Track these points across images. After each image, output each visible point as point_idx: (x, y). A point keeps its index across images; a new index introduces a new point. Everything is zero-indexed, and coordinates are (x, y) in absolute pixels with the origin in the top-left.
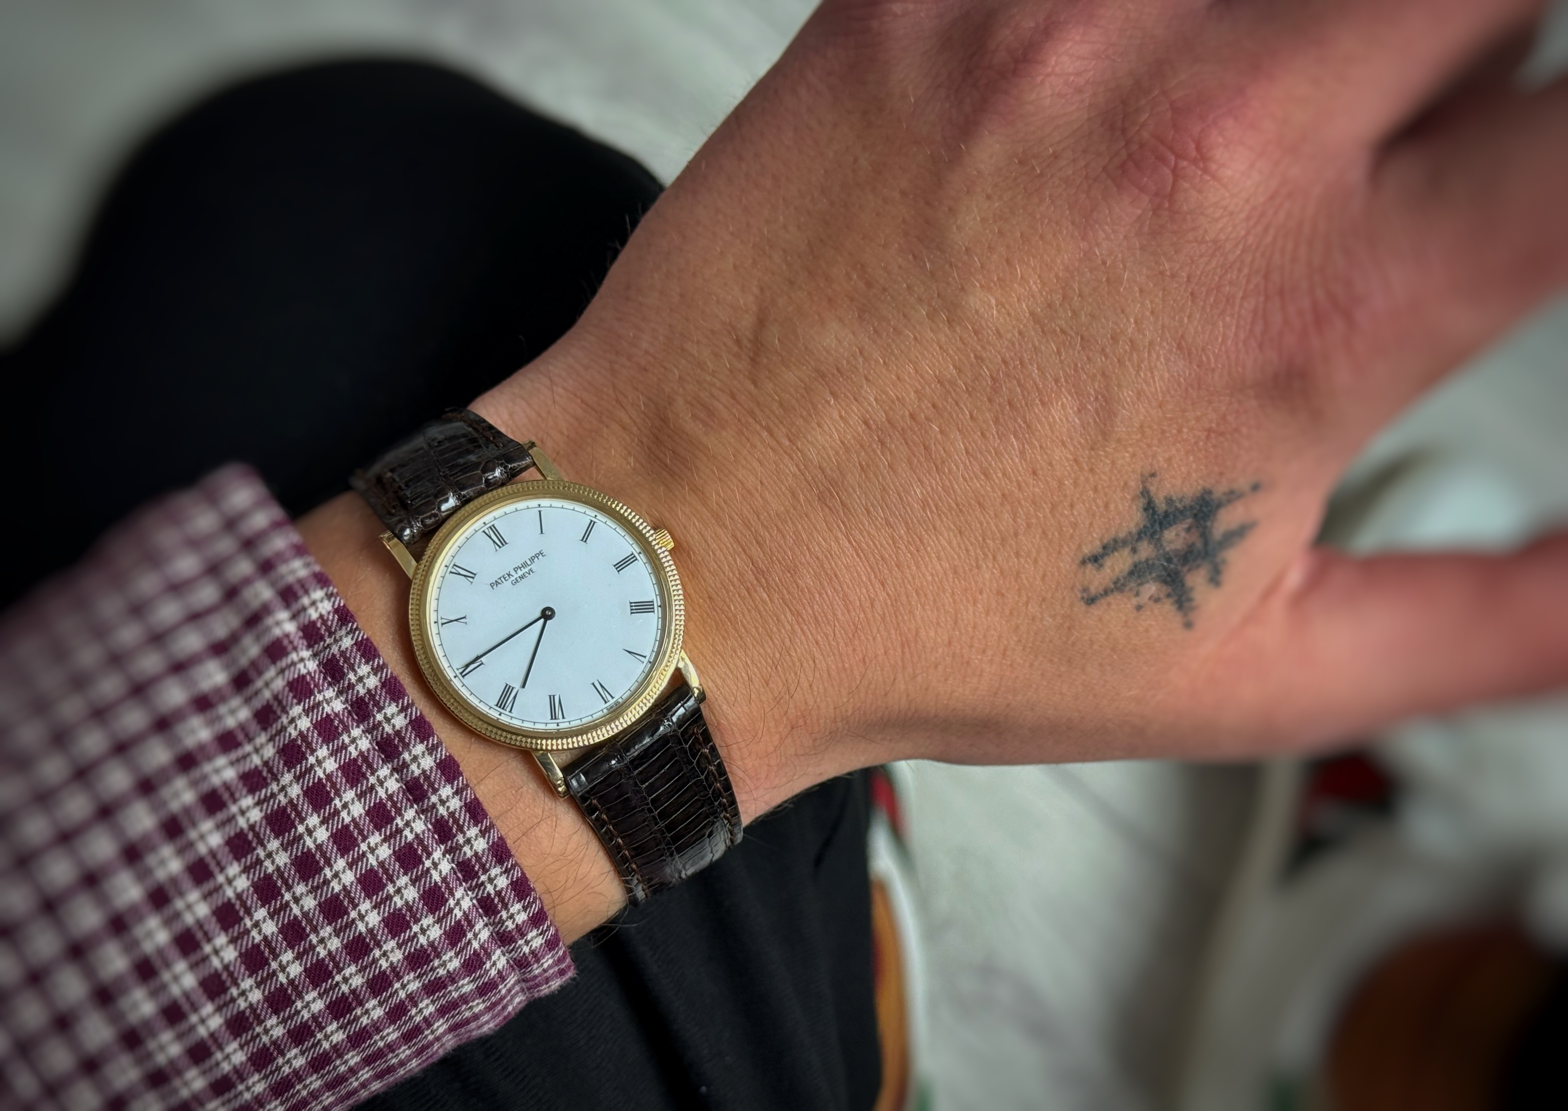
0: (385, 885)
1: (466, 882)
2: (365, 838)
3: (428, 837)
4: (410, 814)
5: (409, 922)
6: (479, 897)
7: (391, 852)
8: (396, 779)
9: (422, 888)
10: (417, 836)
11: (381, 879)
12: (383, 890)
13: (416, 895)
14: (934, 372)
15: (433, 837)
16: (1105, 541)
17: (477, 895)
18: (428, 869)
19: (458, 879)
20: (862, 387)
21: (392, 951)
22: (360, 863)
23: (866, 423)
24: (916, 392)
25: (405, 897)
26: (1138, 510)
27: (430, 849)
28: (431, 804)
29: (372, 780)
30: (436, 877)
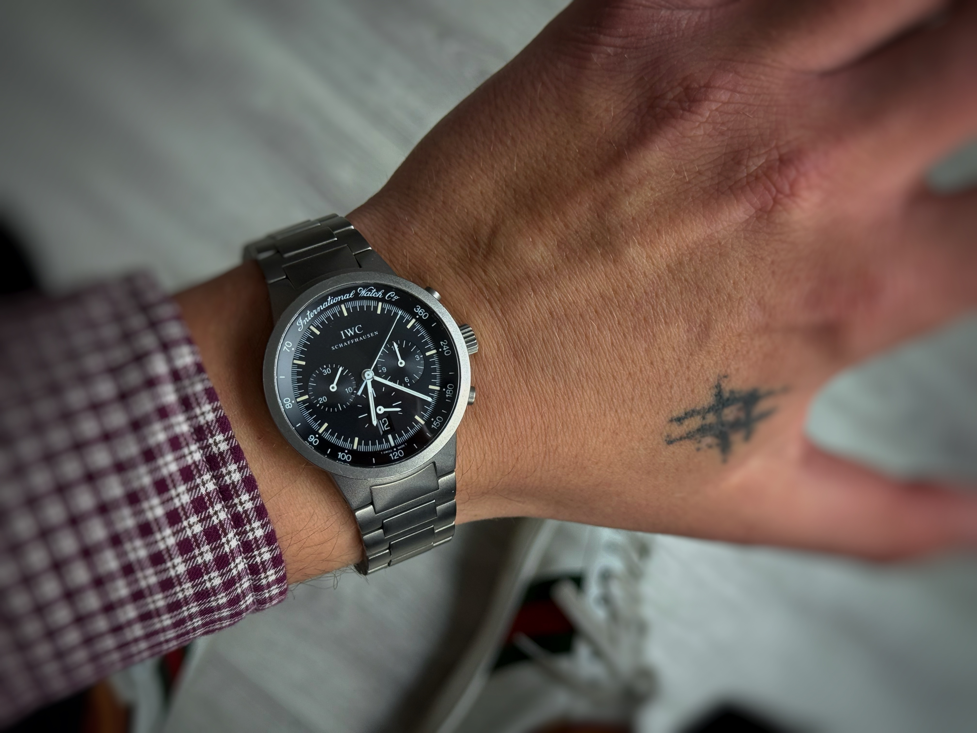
0: (194, 549)
1: (244, 553)
2: (187, 518)
3: (227, 523)
4: (218, 507)
5: (203, 573)
6: (250, 563)
9: (216, 554)
10: (220, 521)
11: (192, 545)
12: (192, 552)
13: (212, 558)
15: (230, 524)
16: (687, 411)
17: (249, 562)
18: (223, 544)
19: (240, 551)
20: (553, 290)
23: (551, 313)
24: (586, 300)
25: (205, 558)
26: (711, 396)
27: (227, 531)
28: (233, 503)
29: (198, 481)
30: (227, 549)
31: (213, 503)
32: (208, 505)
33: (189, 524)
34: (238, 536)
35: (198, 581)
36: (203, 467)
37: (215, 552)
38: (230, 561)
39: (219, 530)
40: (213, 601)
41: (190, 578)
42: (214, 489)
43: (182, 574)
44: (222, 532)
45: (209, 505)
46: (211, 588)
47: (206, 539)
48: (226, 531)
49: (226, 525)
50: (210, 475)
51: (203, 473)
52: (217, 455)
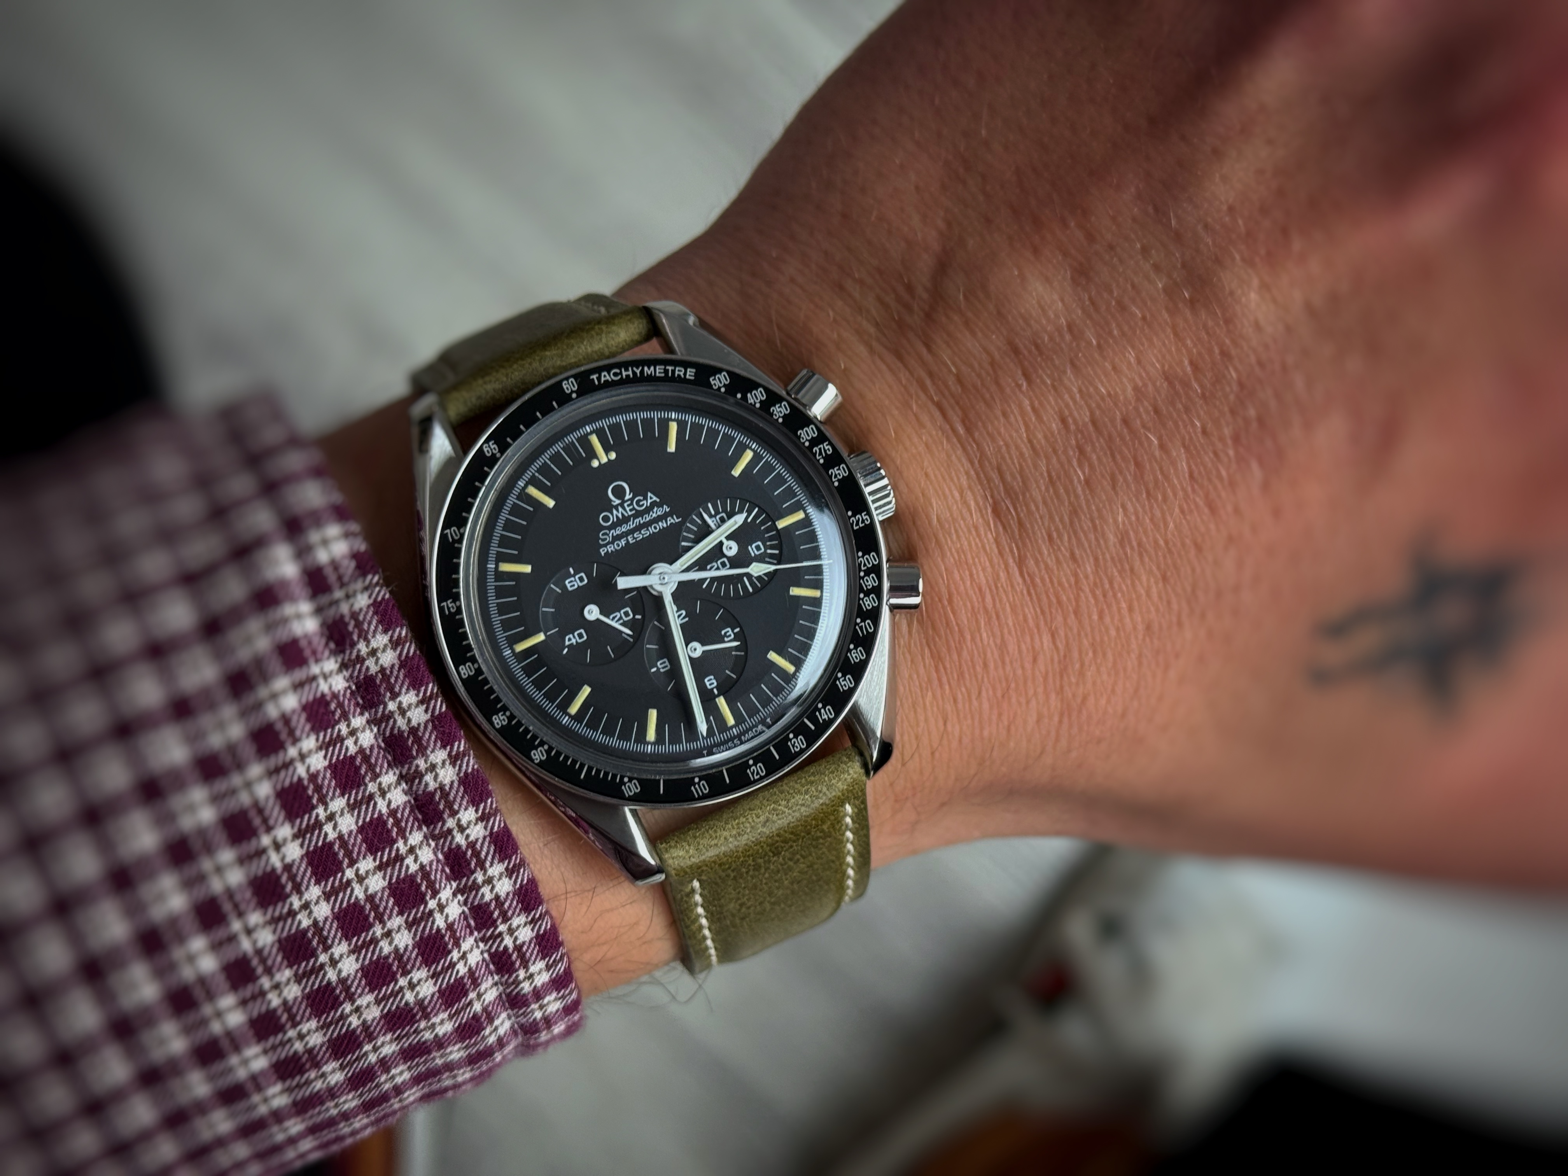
0: (371, 926)
1: (478, 929)
2: (352, 863)
3: (436, 870)
4: (415, 838)
6: (493, 950)
7: (386, 883)
8: (403, 790)
9: (419, 934)
10: (422, 867)
11: (368, 916)
12: (368, 931)
13: (410, 942)
14: (1163, 366)
17: (490, 948)
19: (468, 926)
20: (1065, 372)
21: (368, 1006)
22: (341, 895)
23: (1063, 421)
25: (396, 942)
27: (437, 886)
28: (445, 829)
29: (372, 787)
30: (440, 922)
31: (405, 829)
33: (357, 875)
34: (462, 895)
35: (387, 990)
36: (379, 759)
37: (417, 930)
38: (451, 947)
39: (420, 885)
40: (424, 1030)
41: (368, 984)
42: (405, 803)
43: (352, 977)
44: (427, 888)
45: (397, 835)
46: (415, 1004)
47: (394, 904)
48: (435, 886)
49: (433, 873)
50: (395, 773)
51: (381, 771)
52: (406, 734)
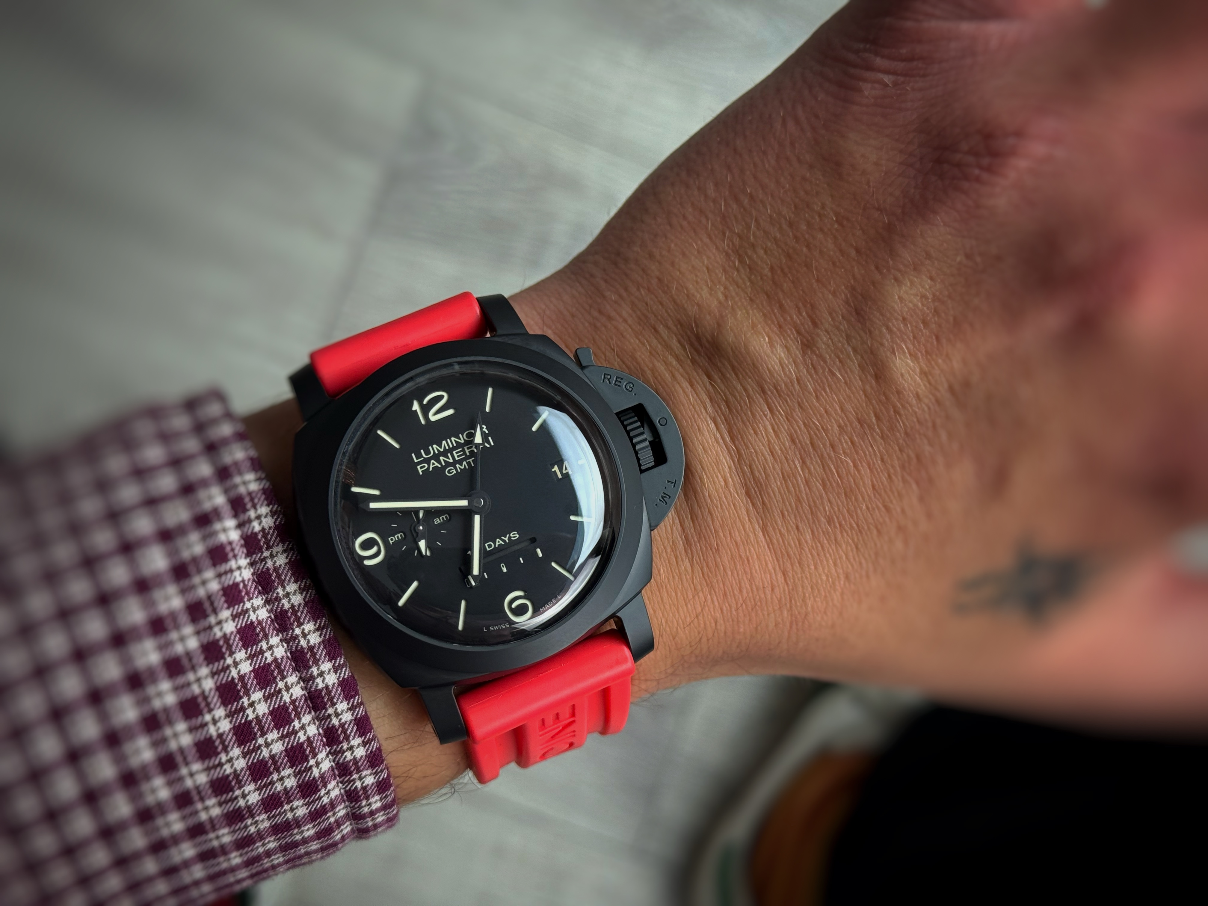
25: (286, 784)
27: (317, 750)
30: (316, 772)
31: (300, 713)
32: (293, 716)
35: (276, 812)
37: (300, 778)
38: (320, 787)
39: (306, 750)
40: (296, 834)
42: (302, 695)
43: (255, 804)
45: (295, 716)
46: (293, 820)
48: (315, 750)
49: (315, 742)
52: (306, 651)
